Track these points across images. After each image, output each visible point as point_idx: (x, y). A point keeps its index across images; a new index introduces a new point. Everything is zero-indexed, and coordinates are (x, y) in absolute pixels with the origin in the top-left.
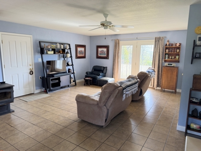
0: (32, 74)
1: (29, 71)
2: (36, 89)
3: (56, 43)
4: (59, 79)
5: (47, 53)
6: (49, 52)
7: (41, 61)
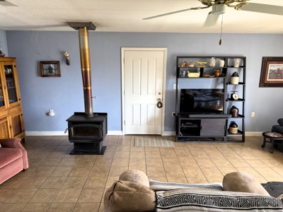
0: (161, 106)
1: (157, 102)
2: (165, 130)
3: (211, 57)
4: (198, 122)
5: (186, 76)
6: (191, 75)
7: (175, 88)
